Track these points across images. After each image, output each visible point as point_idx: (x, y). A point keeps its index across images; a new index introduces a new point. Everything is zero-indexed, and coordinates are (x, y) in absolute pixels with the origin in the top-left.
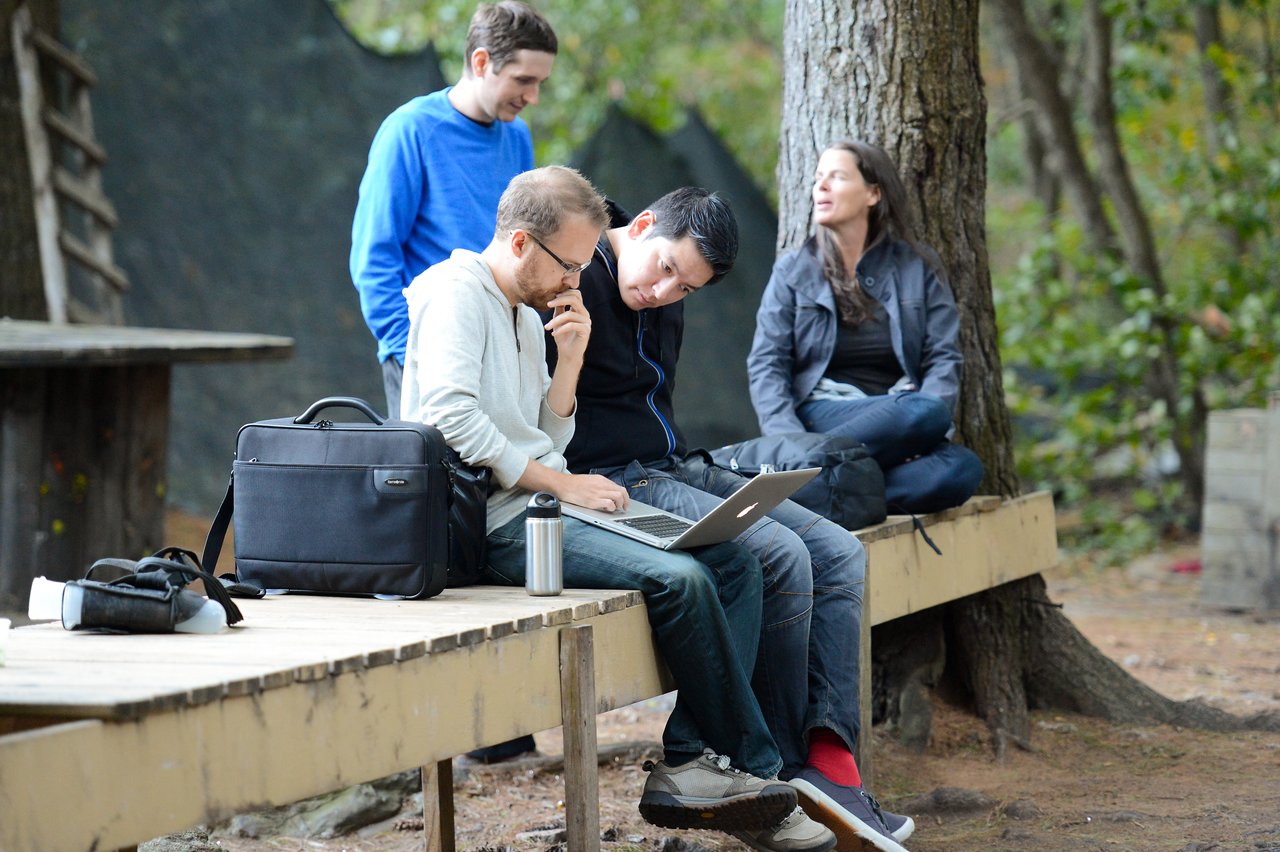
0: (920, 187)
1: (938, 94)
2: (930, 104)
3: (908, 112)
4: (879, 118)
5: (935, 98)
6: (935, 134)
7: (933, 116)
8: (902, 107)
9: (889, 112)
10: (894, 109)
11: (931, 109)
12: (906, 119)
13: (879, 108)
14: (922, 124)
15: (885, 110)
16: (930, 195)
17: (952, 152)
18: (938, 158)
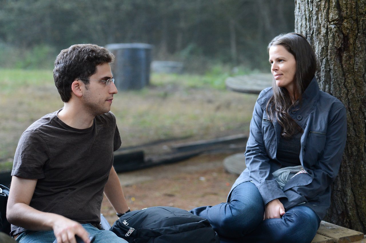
0: (340, 57)
1: (349, 6)
2: (344, 11)
3: (331, 16)
4: (317, 19)
5: (347, 8)
6: (347, 28)
7: (345, 18)
8: (328, 13)
9: (321, 16)
10: (324, 14)
11: (344, 14)
12: (330, 20)
13: (317, 14)
14: (339, 22)
15: (320, 15)
16: (346, 61)
17: (360, 38)
18: (351, 41)
